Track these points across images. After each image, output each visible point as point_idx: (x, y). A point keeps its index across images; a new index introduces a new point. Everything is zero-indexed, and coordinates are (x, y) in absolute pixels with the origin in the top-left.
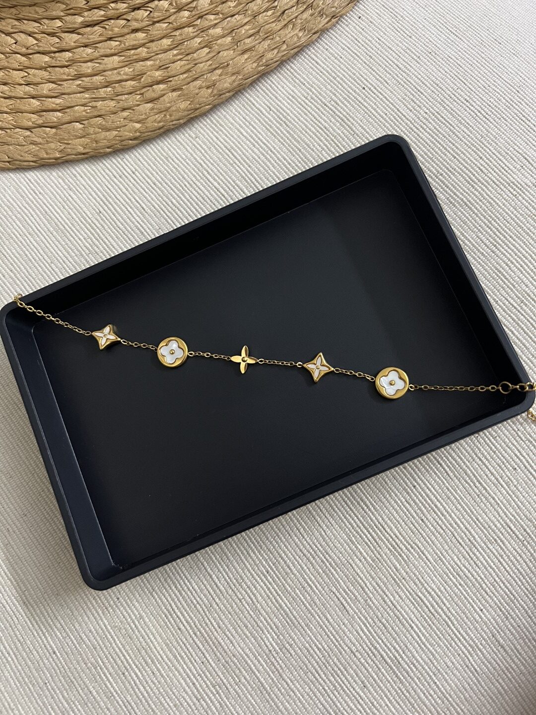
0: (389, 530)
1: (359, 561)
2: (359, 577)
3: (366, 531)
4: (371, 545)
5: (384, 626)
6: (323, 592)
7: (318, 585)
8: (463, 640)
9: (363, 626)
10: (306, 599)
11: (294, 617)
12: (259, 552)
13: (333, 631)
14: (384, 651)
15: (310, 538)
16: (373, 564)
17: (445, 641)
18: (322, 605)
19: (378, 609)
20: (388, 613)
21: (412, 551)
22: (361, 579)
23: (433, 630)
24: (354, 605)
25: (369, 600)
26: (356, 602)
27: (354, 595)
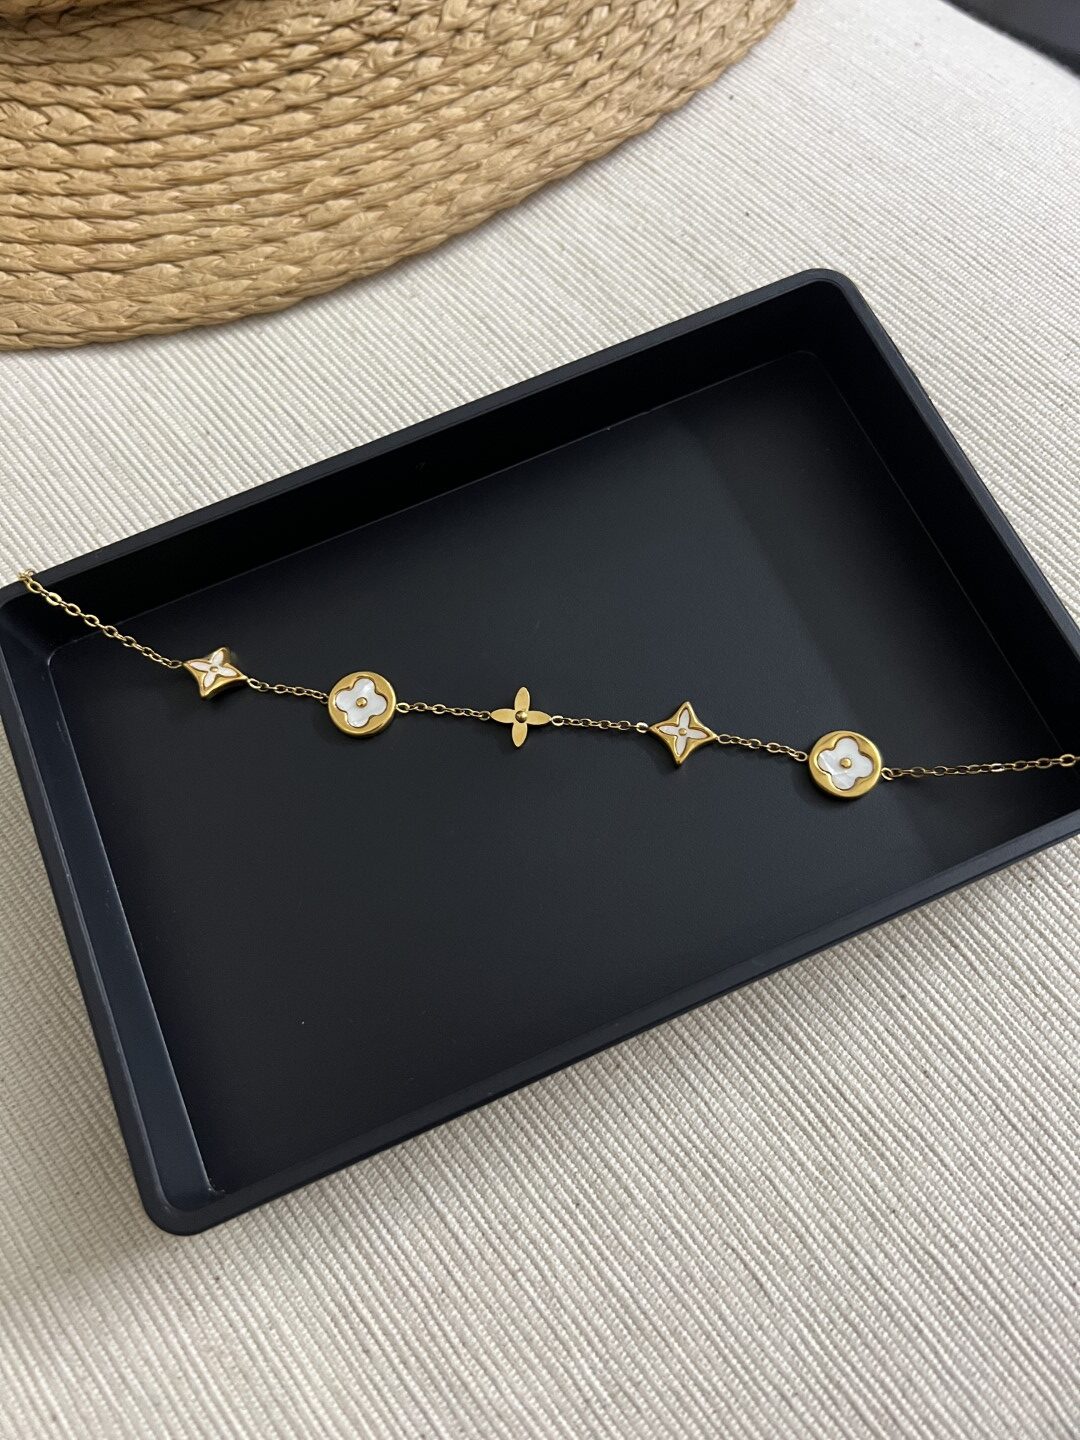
0: (852, 1098)
1: (788, 1173)
2: (792, 1209)
3: (800, 1101)
4: (814, 1134)
5: (856, 1329)
6: (710, 1248)
7: (697, 1232)
8: (1036, 1359)
9: (805, 1330)
10: (668, 1265)
12: (557, 1157)
14: (858, 1392)
15: (674, 1121)
16: (821, 1178)
17: (998, 1364)
18: (708, 1280)
19: (838, 1288)
20: (862, 1297)
21: (908, 1144)
22: (796, 1214)
23: (969, 1337)
24: (783, 1279)
25: (817, 1267)
26: (787, 1272)
27: (782, 1255)
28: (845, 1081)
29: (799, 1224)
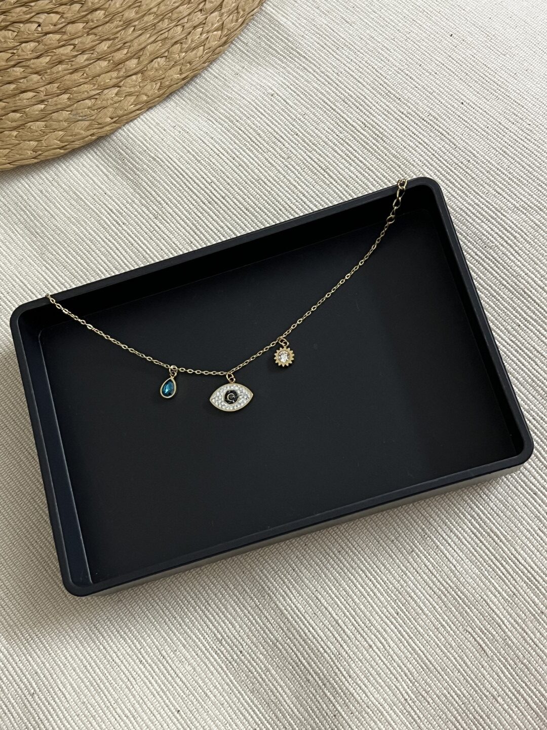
0: (523, 562)
1: (494, 597)
2: (496, 614)
3: (498, 564)
4: (505, 579)
5: (527, 667)
6: (458, 632)
7: (452, 625)
9: (504, 668)
10: (440, 640)
11: (429, 661)
12: (386, 593)
13: (472, 675)
14: (529, 695)
15: (440, 575)
16: (509, 599)
18: (458, 646)
19: (518, 649)
20: (529, 653)
22: (498, 616)
24: (492, 645)
25: (508, 639)
26: (494, 642)
27: (492, 634)
28: (519, 554)
29: (499, 621)
